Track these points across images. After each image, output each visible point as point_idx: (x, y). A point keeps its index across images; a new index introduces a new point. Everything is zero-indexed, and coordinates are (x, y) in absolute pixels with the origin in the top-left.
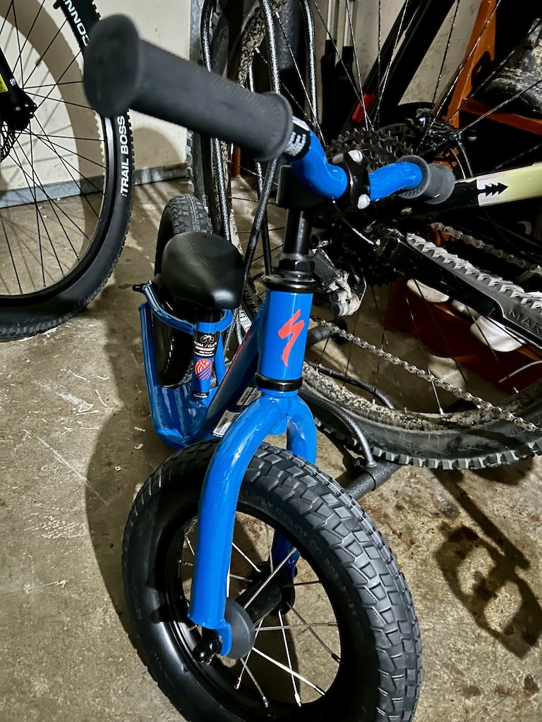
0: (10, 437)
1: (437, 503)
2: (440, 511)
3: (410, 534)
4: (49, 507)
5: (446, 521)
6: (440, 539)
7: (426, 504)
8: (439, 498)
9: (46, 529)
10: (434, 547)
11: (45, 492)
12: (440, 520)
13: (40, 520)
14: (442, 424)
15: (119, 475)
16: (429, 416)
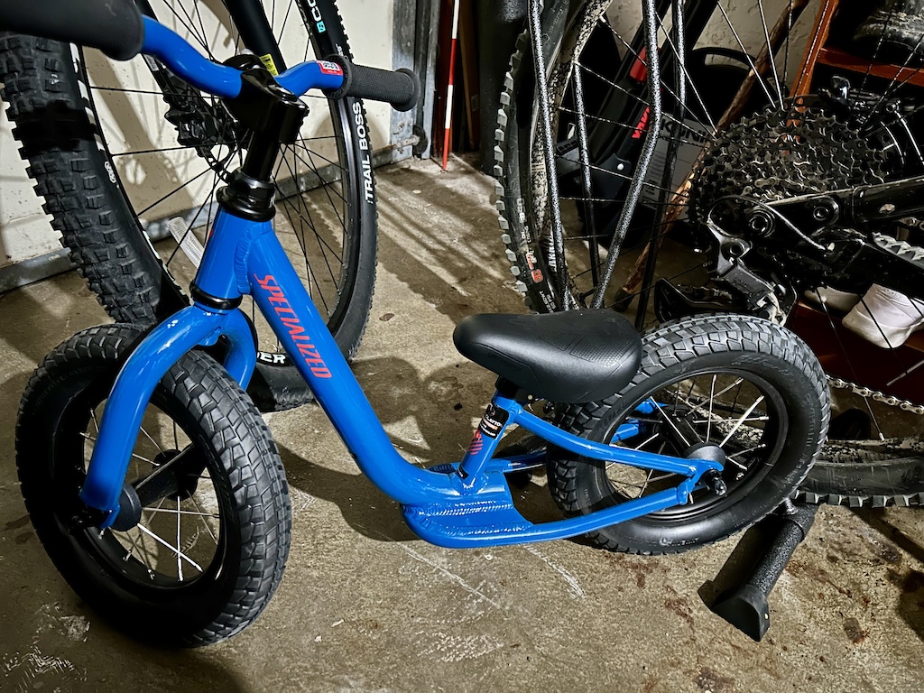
0: (343, 536)
1: (870, 546)
2: (879, 556)
3: (859, 590)
4: (431, 621)
5: (890, 567)
6: (894, 591)
7: (859, 550)
8: (871, 540)
9: (443, 650)
10: (892, 601)
11: (418, 601)
12: (884, 567)
13: (430, 640)
14: (888, 451)
15: (494, 566)
16: (865, 444)
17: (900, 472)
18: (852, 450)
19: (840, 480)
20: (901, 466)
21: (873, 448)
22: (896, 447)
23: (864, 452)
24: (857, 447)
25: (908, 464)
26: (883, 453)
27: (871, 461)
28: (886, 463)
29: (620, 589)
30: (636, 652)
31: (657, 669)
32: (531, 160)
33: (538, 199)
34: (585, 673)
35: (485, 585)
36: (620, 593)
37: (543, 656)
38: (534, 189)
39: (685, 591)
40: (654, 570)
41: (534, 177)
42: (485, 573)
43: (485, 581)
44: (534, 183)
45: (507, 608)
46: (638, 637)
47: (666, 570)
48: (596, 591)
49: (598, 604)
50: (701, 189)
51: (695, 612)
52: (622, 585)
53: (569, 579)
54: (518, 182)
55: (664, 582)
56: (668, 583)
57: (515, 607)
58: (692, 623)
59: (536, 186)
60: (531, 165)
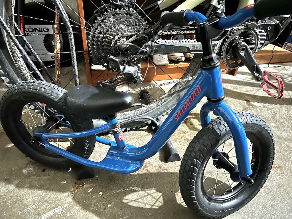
3: (181, 131)
14: (170, 95)
15: (113, 207)
16: (164, 97)
17: (175, 99)
18: (162, 100)
19: (164, 109)
20: (174, 97)
21: (166, 97)
22: (171, 93)
23: (165, 99)
24: (163, 99)
25: (176, 95)
26: (169, 96)
27: (167, 100)
28: (171, 98)
29: (147, 178)
30: (166, 190)
31: (174, 189)
32: (14, 61)
33: (26, 76)
34: (164, 208)
35: (118, 215)
36: (148, 179)
37: (152, 215)
38: (22, 72)
39: (158, 164)
40: (147, 165)
41: (19, 68)
42: (114, 212)
43: (116, 214)
44: (21, 70)
45: (130, 214)
46: (163, 186)
47: (149, 163)
48: (143, 185)
49: (147, 187)
50: (95, 47)
51: (165, 166)
52: (146, 177)
53: (134, 189)
54: (14, 73)
55: (152, 166)
56: (153, 165)
57: (131, 211)
58: (167, 169)
59: (23, 71)
60: (16, 63)
